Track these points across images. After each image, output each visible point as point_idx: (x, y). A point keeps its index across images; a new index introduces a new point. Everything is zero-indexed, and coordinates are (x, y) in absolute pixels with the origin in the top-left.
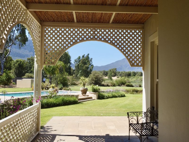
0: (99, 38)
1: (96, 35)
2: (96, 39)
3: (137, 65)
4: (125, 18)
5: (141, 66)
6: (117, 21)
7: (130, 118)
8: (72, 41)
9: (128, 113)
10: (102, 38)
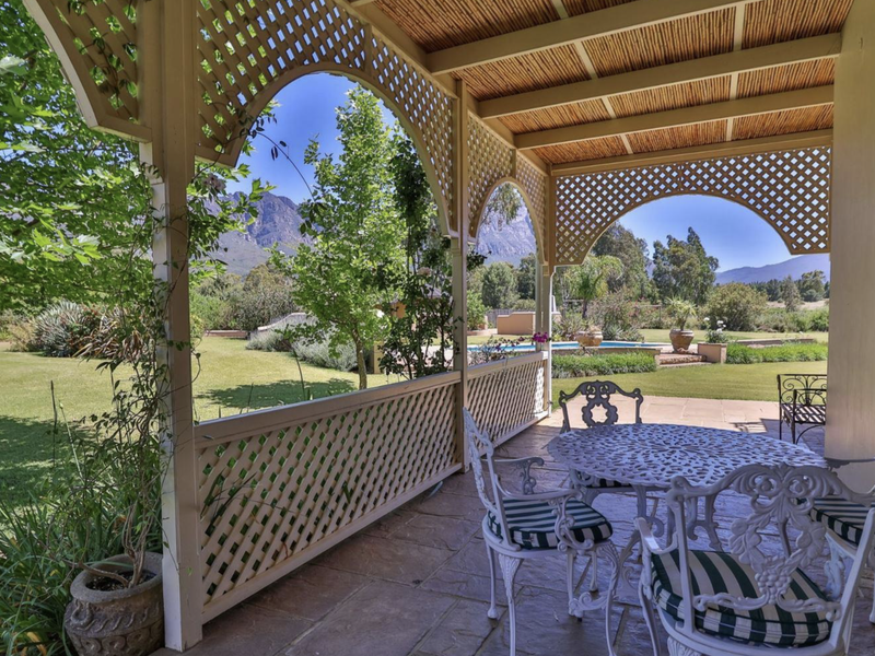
0: (697, 186)
1: (687, 178)
2: (687, 191)
3: (815, 249)
4: (767, 124)
5: (824, 250)
6: (747, 133)
7: (783, 390)
8: (621, 202)
9: (779, 377)
10: (703, 186)
